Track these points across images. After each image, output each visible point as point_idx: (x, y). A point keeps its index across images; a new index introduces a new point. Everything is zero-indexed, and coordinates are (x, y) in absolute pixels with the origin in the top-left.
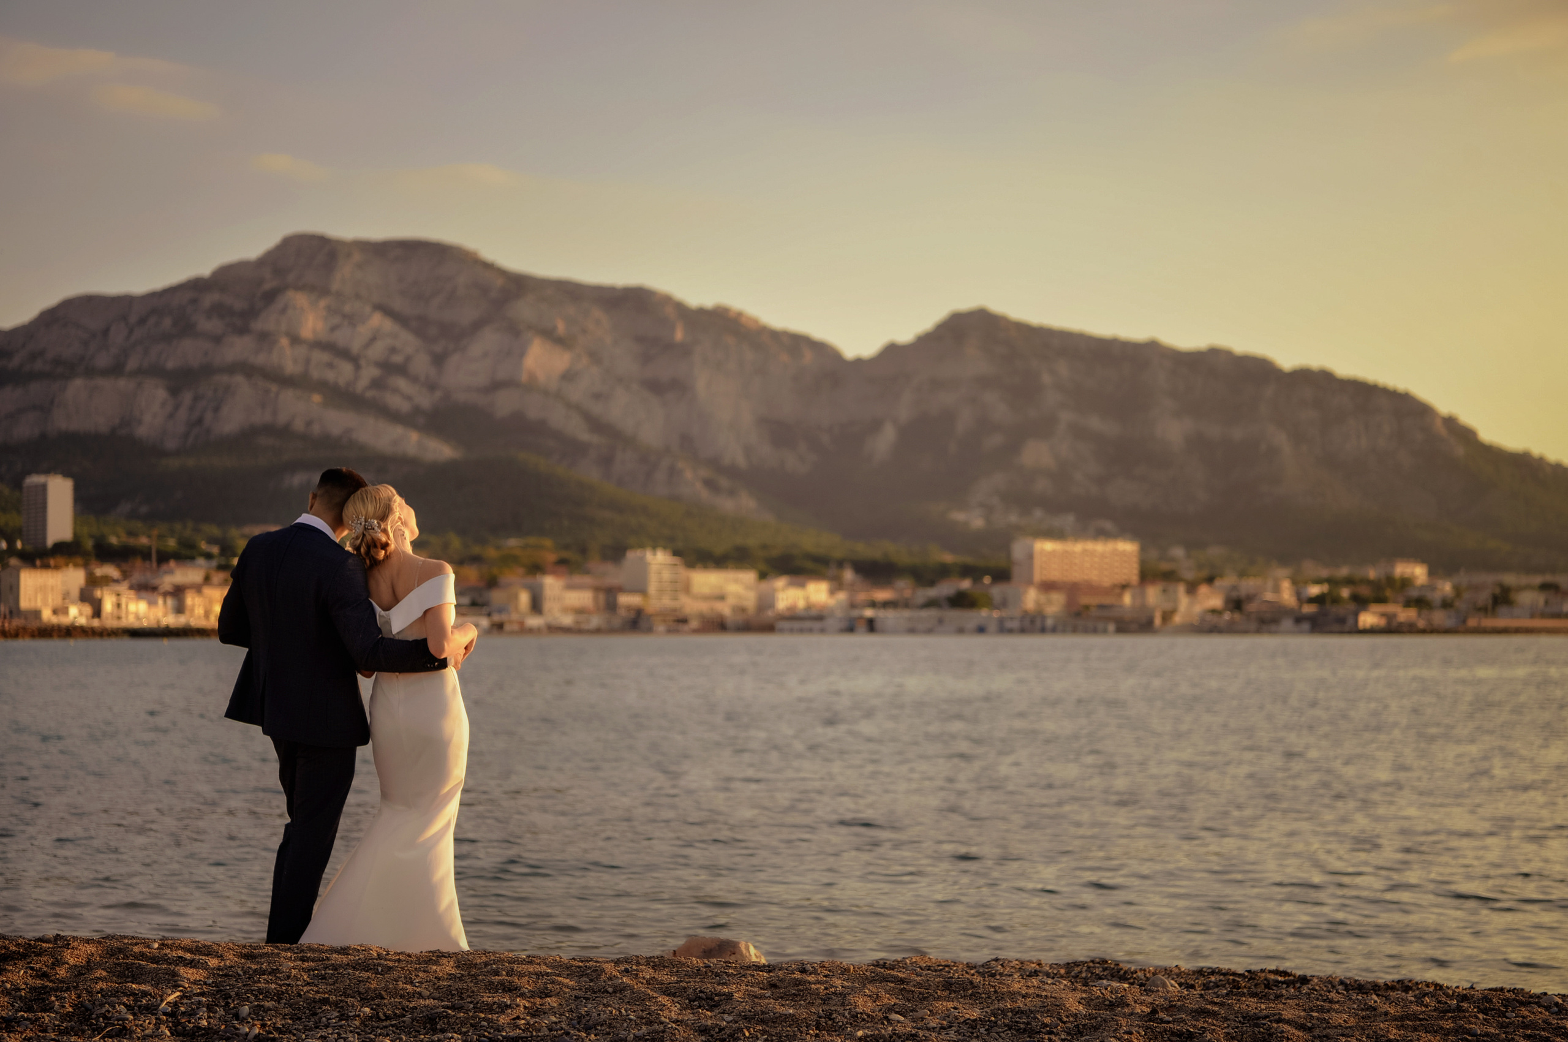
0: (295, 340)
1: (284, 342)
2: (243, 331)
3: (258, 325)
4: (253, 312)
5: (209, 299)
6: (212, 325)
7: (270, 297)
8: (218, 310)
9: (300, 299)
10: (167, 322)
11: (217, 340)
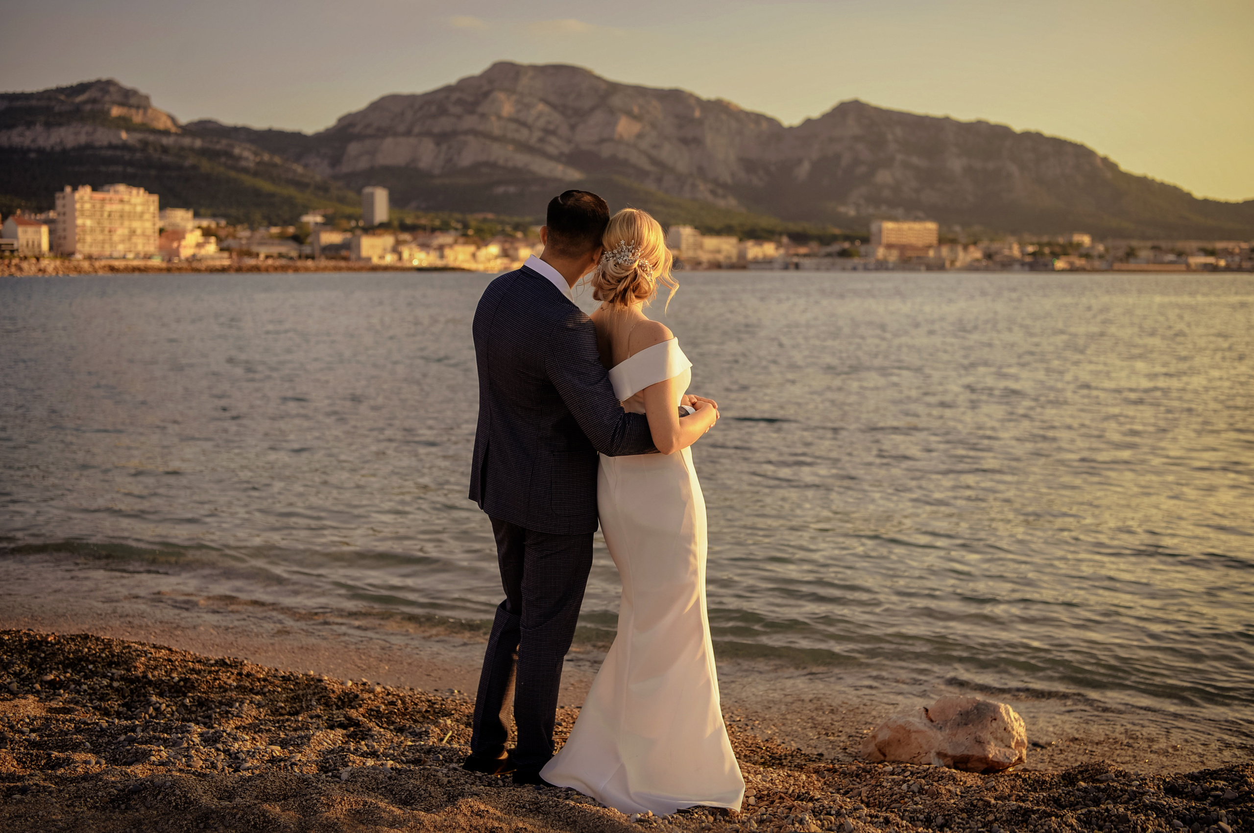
0: (499, 117)
1: (493, 118)
2: (472, 112)
3: (481, 109)
4: (476, 103)
5: (455, 96)
6: (456, 110)
7: (486, 95)
8: (460, 102)
9: (501, 96)
10: (434, 109)
11: (459, 117)
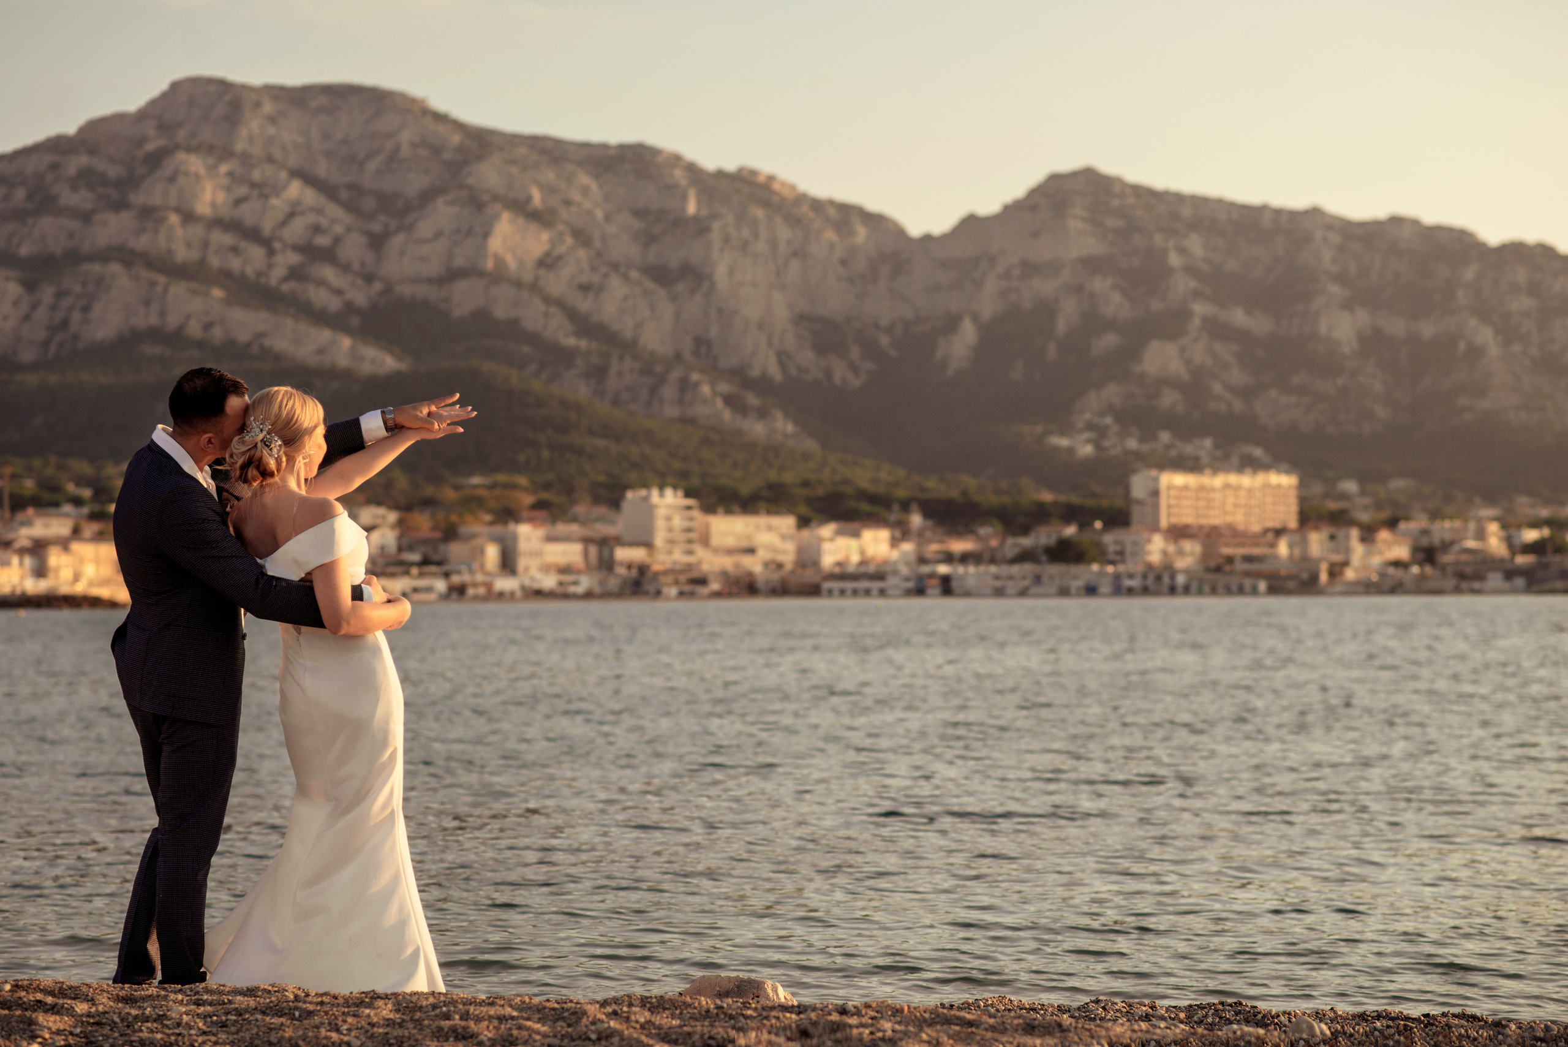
0: (189, 217)
1: (174, 219)
2: (120, 205)
3: (138, 198)
4: (130, 182)
5: (75, 164)
6: (81, 199)
7: (155, 160)
8: (87, 178)
9: (195, 163)
10: (20, 194)
11: (86, 217)
